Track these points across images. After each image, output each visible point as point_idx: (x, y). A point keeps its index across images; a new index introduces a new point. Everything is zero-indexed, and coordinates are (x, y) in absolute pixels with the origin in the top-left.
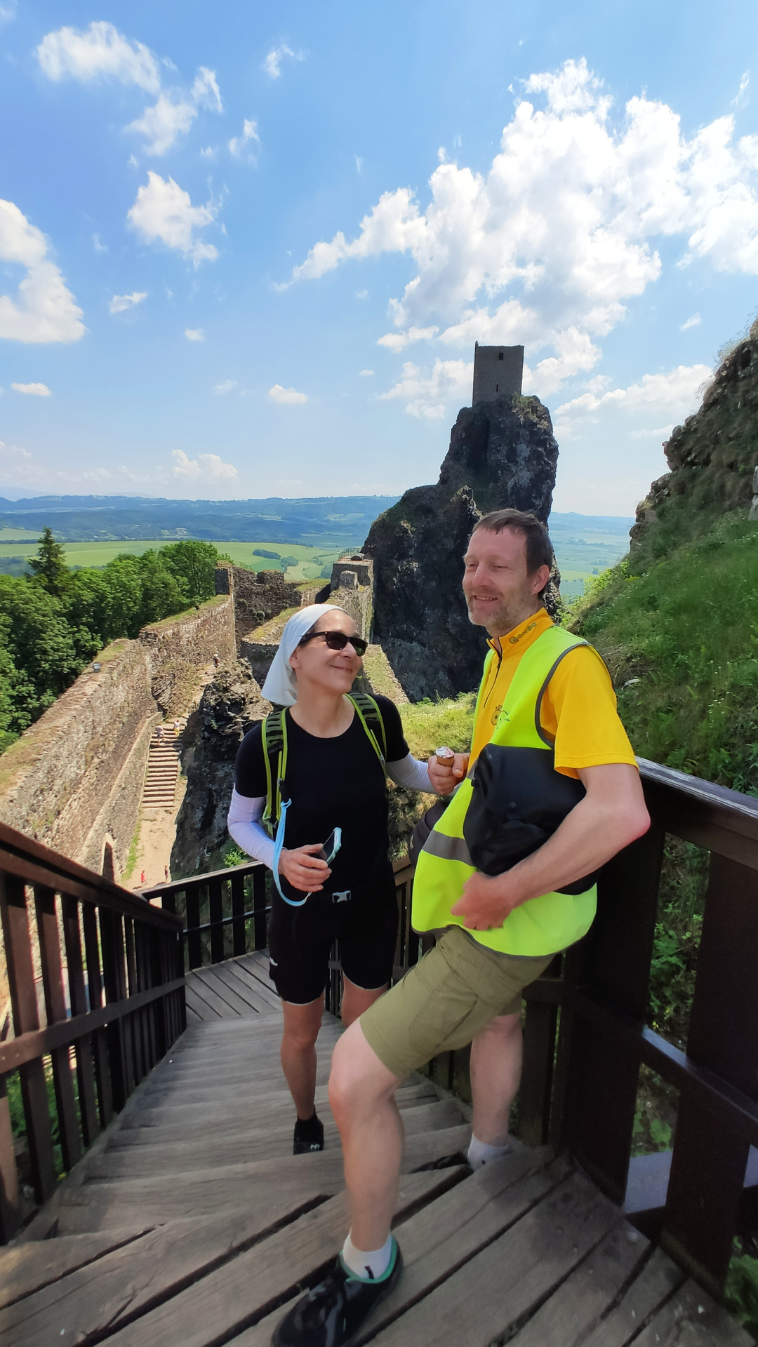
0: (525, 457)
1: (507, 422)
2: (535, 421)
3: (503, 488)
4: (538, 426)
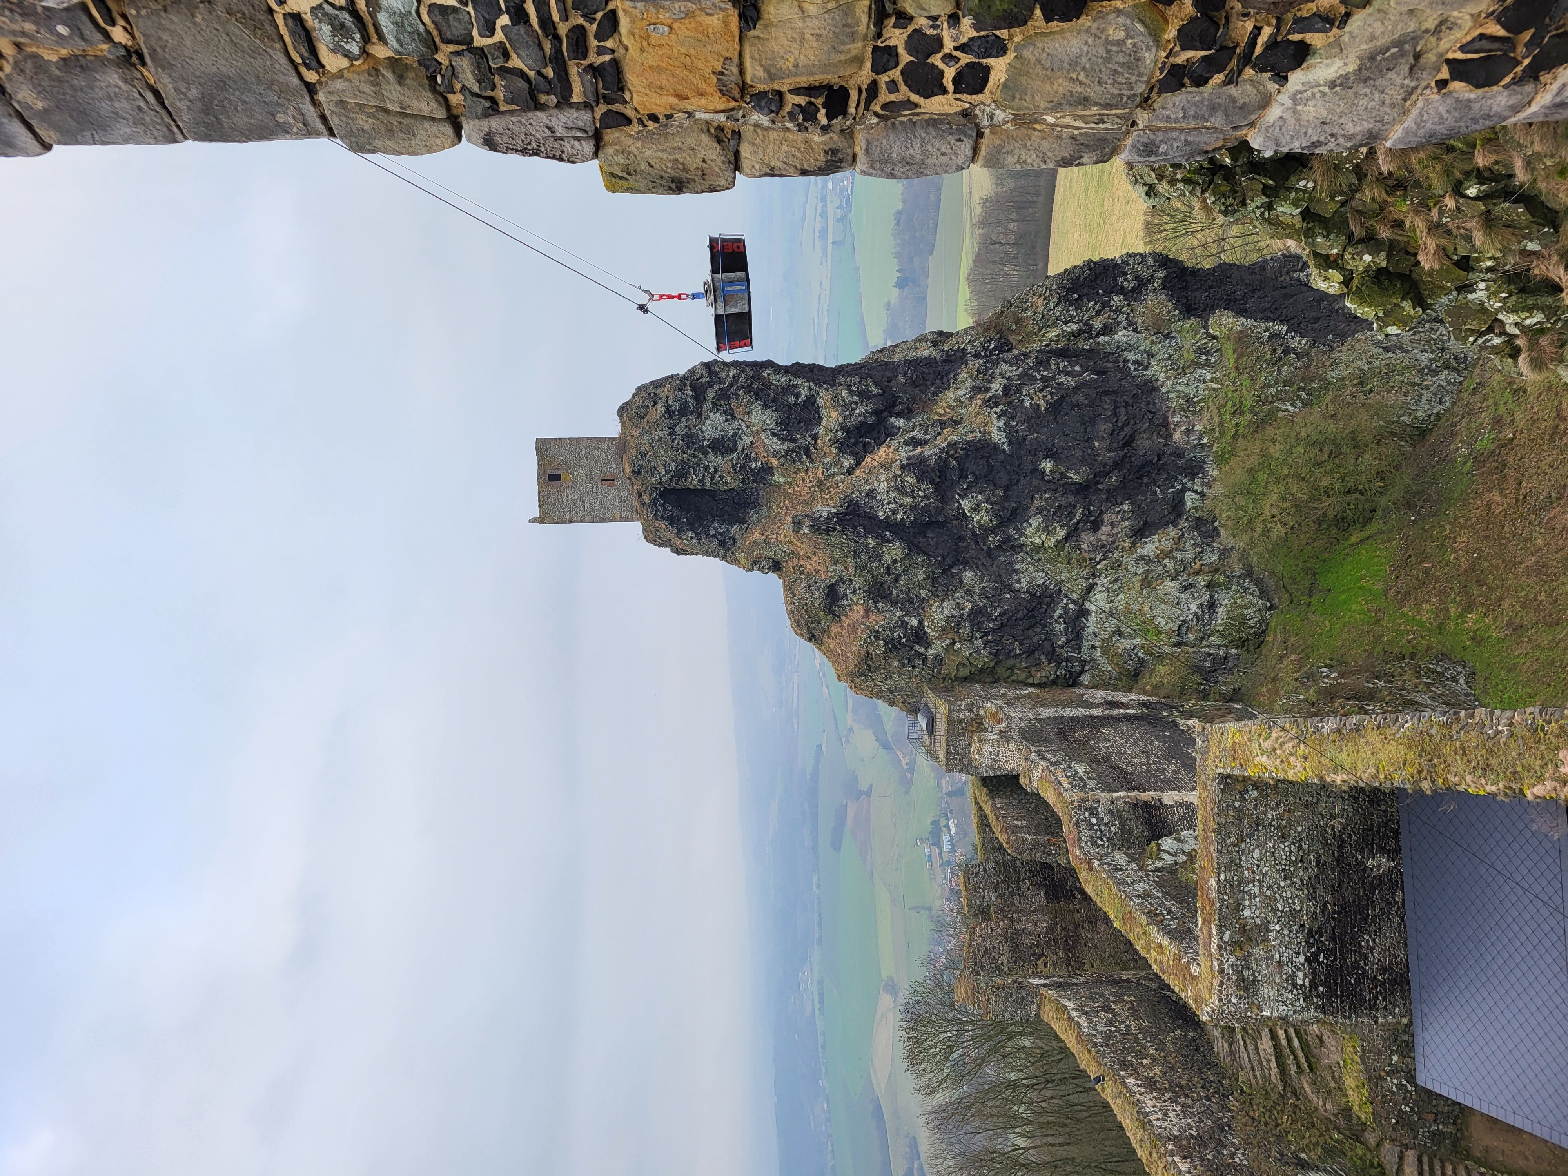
0: (727, 420)
2: (663, 409)
3: (782, 457)
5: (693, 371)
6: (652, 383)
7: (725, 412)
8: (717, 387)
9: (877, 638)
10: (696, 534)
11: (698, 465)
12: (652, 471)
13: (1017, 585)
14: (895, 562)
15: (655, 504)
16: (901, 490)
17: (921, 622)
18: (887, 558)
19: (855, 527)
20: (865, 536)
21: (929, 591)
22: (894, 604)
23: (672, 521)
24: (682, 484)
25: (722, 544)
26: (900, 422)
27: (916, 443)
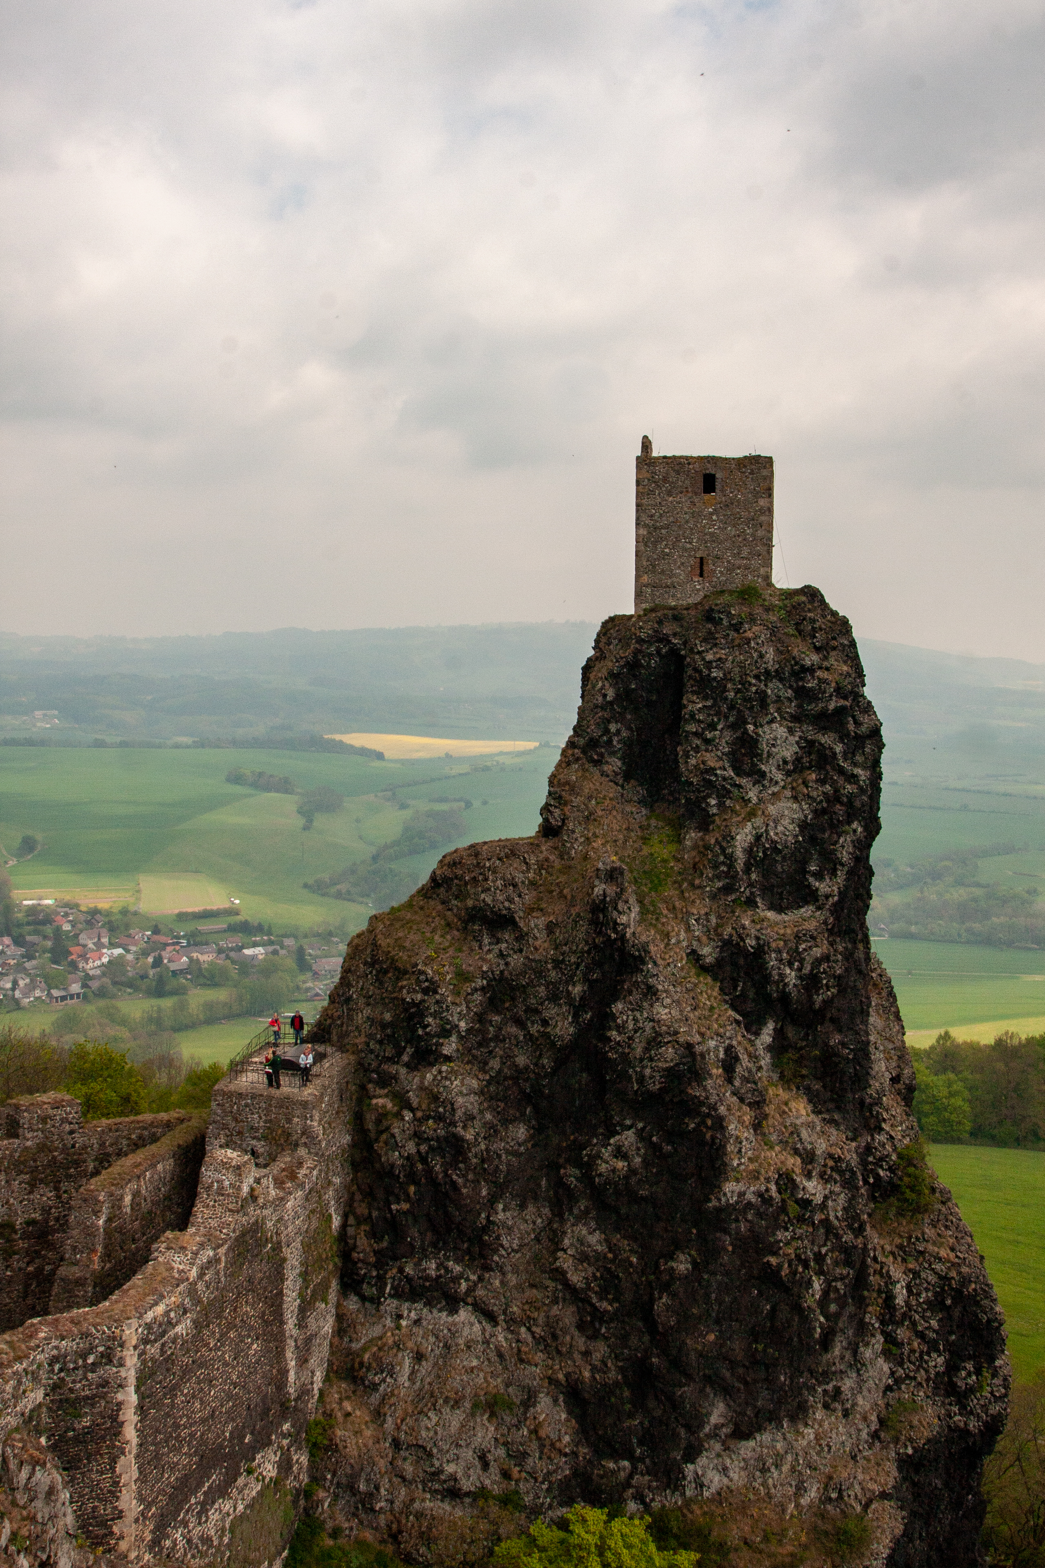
0: (785, 762)
1: (728, 665)
2: (809, 662)
3: (723, 849)
4: (819, 673)
5: (868, 708)
6: (853, 644)
7: (798, 760)
8: (839, 748)
9: (425, 991)
10: (611, 703)
11: (718, 713)
12: (710, 639)
13: (501, 1206)
14: (545, 1023)
15: (660, 640)
16: (654, 1042)
17: (448, 1059)
18: (550, 1011)
19: (599, 964)
20: (586, 979)
21: (500, 1072)
22: (480, 1018)
23: (633, 666)
24: (689, 685)
25: (593, 743)
26: (766, 1036)
27: (730, 1063)
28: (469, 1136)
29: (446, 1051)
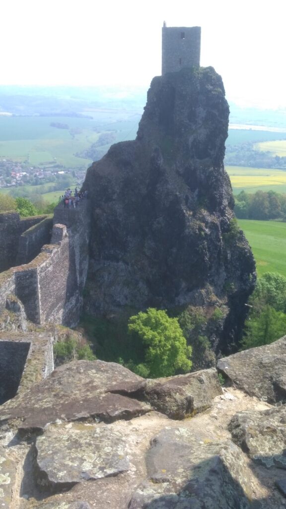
0: (203, 118)
1: (188, 90)
2: (210, 88)
3: (185, 143)
4: (212, 92)
5: (226, 102)
6: (222, 83)
7: (206, 117)
8: (217, 114)
9: (108, 182)
10: (155, 102)
11: (184, 105)
13: (129, 236)
14: (139, 190)
15: (169, 84)
16: (167, 194)
18: (141, 187)
19: (153, 174)
20: (149, 178)
21: (127, 203)
22: (122, 189)
23: (161, 91)
24: (177, 97)
26: (196, 192)
27: (187, 199)
28: (121, 219)
29: (114, 198)
